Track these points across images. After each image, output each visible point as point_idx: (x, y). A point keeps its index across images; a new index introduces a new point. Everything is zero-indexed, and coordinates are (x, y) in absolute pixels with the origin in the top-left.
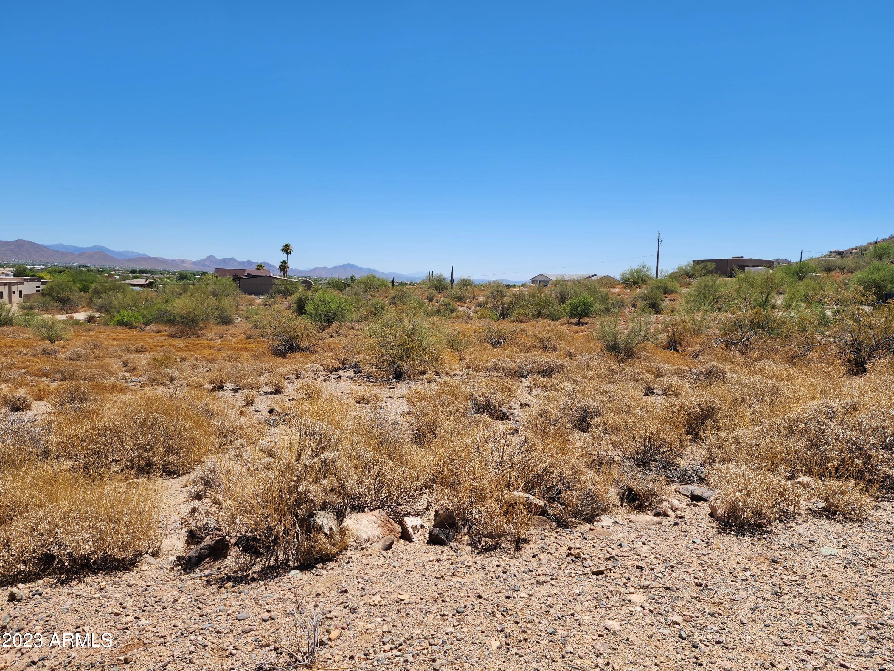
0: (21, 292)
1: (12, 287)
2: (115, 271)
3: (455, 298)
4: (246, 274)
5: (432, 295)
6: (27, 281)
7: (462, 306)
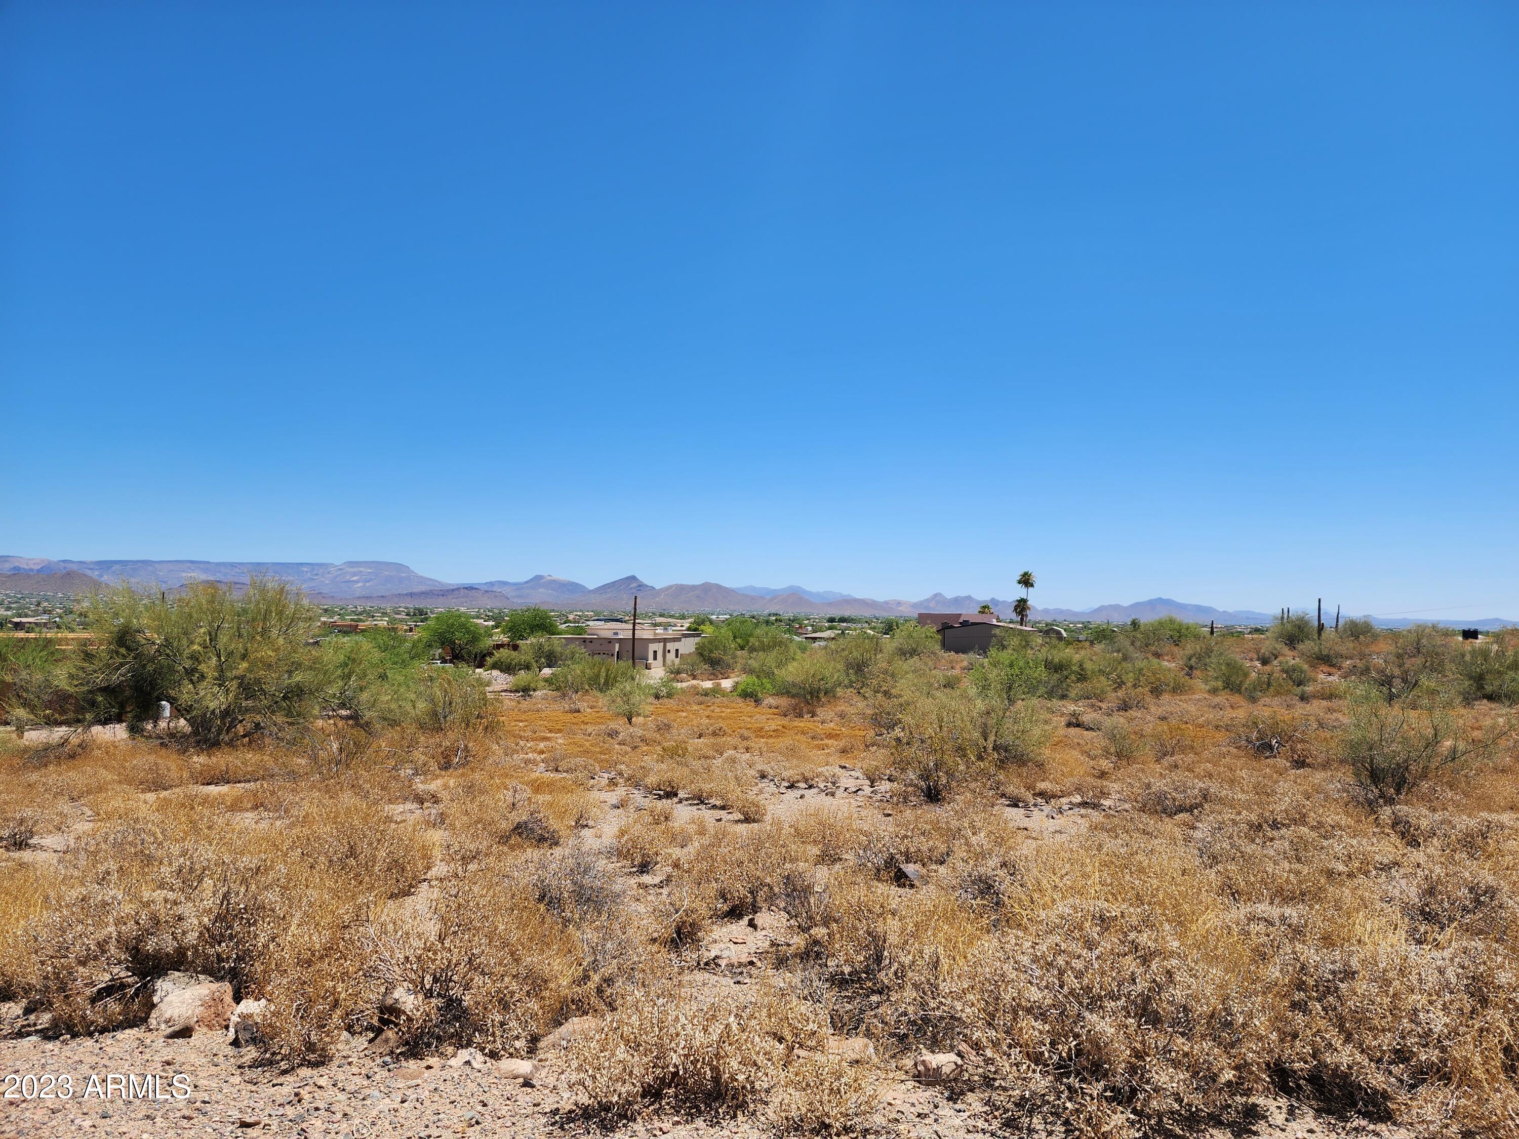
0: (677, 650)
1: (668, 644)
2: (809, 619)
3: (1318, 658)
4: (961, 621)
5: (1275, 652)
6: (685, 636)
7: (1330, 675)
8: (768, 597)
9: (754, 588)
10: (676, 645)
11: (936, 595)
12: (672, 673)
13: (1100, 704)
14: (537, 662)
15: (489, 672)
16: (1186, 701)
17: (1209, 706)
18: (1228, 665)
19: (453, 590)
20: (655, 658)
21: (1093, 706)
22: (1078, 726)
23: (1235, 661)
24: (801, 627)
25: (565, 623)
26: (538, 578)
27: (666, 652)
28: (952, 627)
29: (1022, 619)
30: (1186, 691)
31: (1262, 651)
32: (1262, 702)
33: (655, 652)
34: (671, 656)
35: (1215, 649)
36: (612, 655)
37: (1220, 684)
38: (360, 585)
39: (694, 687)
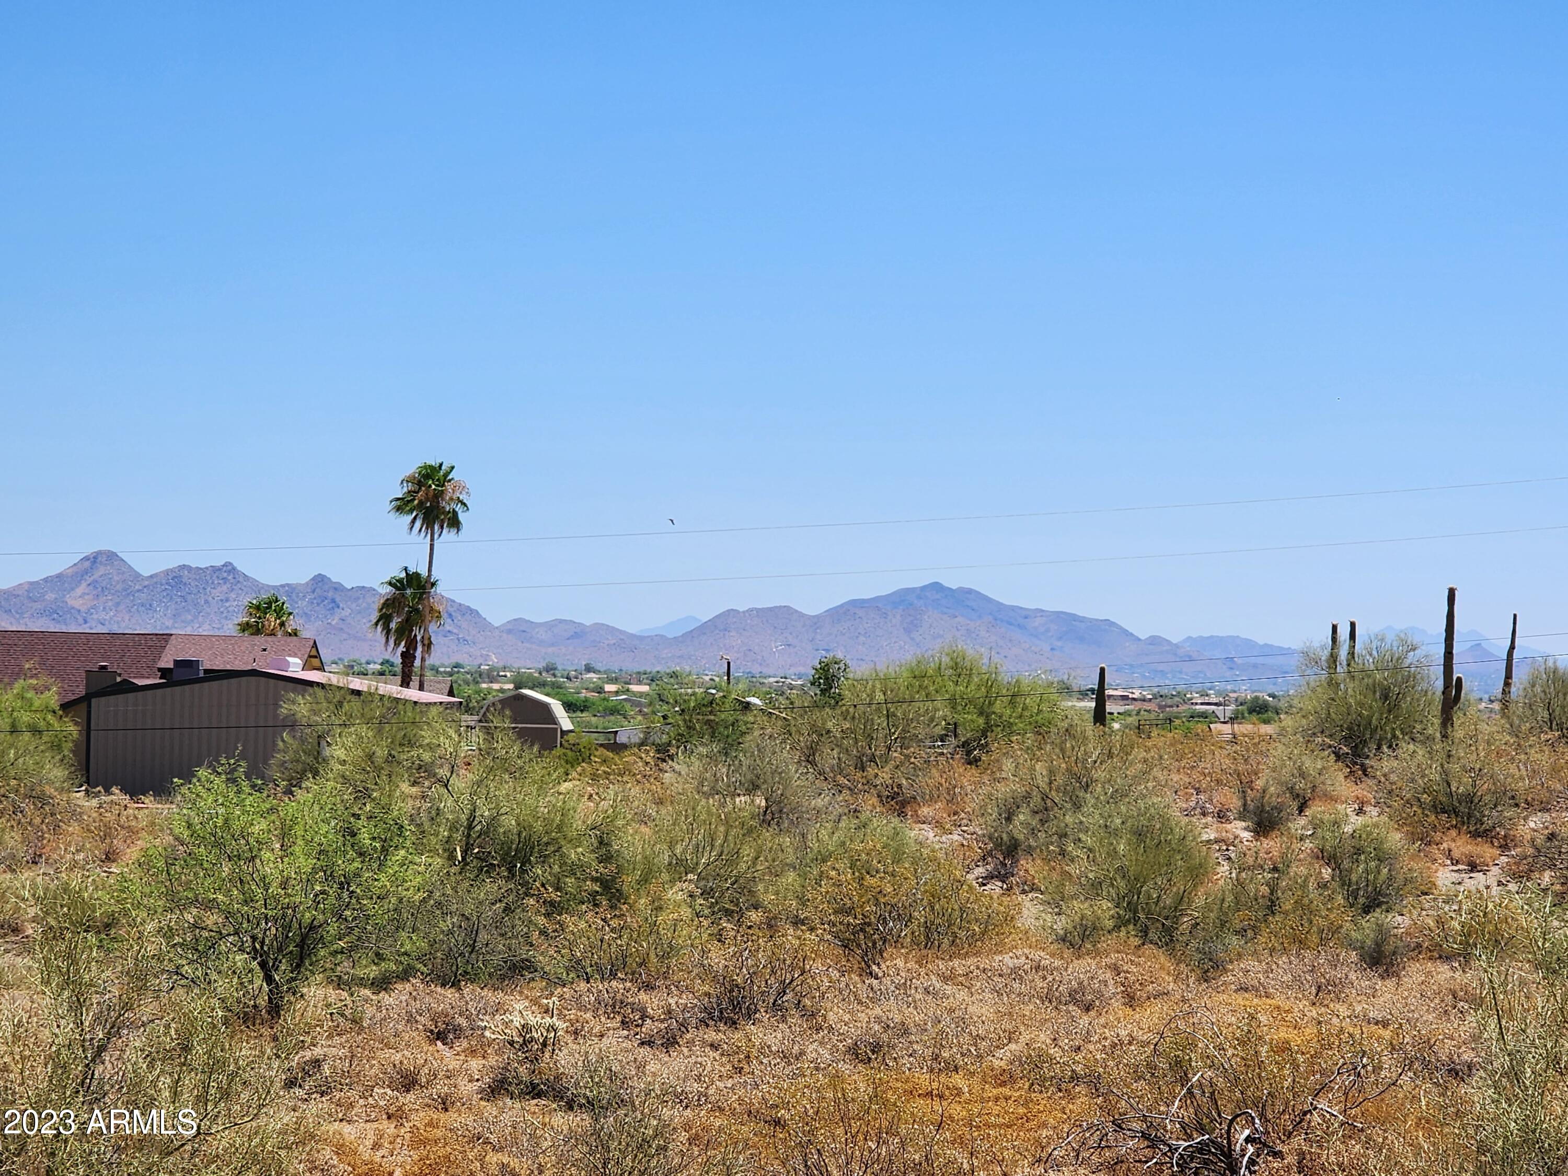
3: (1438, 808)
4: (166, 662)
5: (1301, 785)
7: (1473, 867)
11: (94, 559)
13: (643, 996)
16: (966, 981)
17: (1048, 998)
18: (1140, 834)
21: (615, 1007)
22: (534, 1092)
23: (1165, 820)
28: (128, 687)
29: (408, 657)
30: (973, 939)
31: (1259, 784)
32: (1234, 974)
35: (1100, 774)
37: (1105, 909)
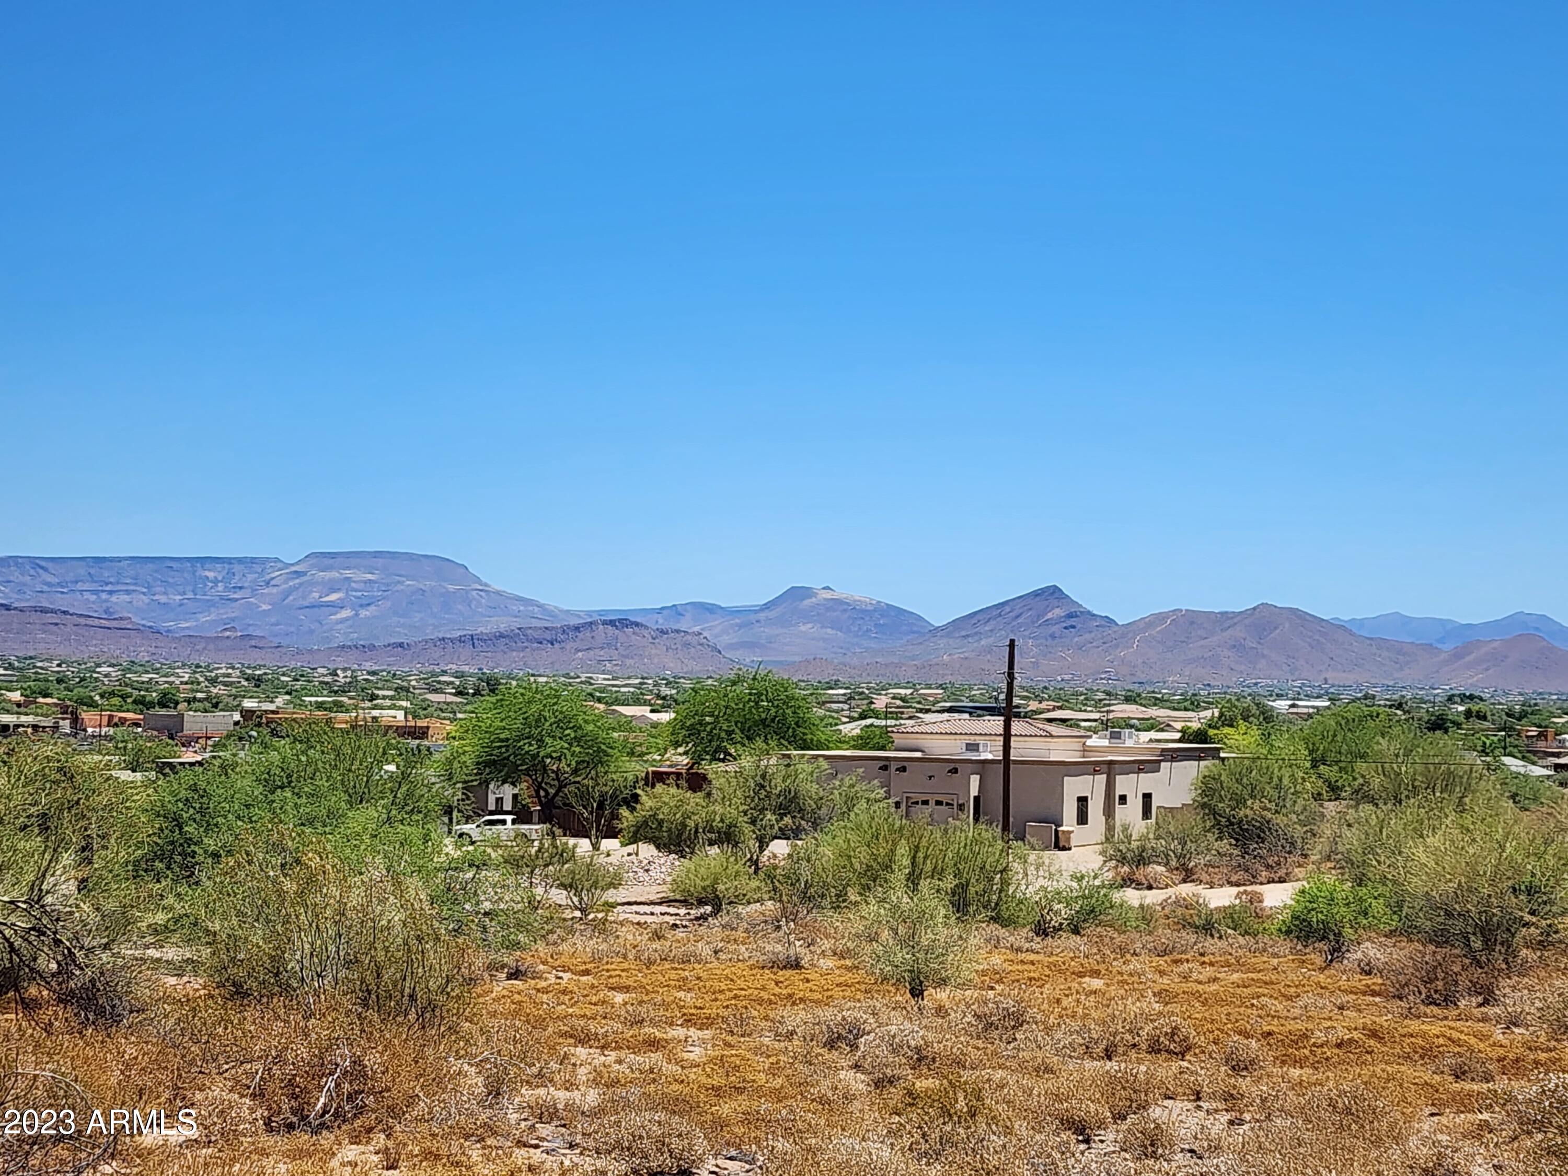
0: (1147, 797)
1: (1119, 778)
6: (1173, 756)
8: (1447, 647)
9: (1406, 621)
10: (1146, 782)
12: (1123, 860)
14: (753, 822)
15: (631, 848)
19: (577, 629)
20: (1082, 819)
24: (1542, 735)
25: (863, 717)
26: (797, 594)
27: (1113, 800)
33: (1083, 801)
34: (1130, 814)
36: (961, 807)
38: (345, 614)
39: (1182, 903)
